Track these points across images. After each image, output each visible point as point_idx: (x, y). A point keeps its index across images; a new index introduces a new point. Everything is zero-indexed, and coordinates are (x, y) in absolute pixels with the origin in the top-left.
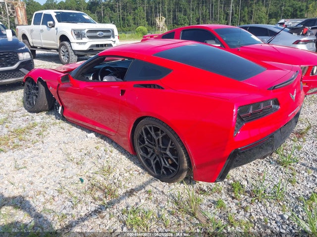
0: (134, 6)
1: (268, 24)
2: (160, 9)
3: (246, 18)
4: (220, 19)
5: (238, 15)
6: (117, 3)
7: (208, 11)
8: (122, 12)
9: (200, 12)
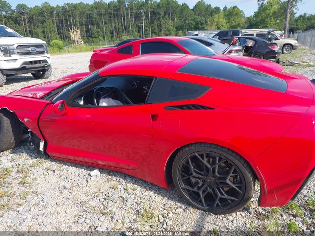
0: (42, 19)
1: (176, 36)
2: (71, 22)
3: (157, 31)
4: (133, 32)
5: (149, 28)
6: (22, 16)
7: (120, 24)
8: (29, 26)
9: (113, 26)
